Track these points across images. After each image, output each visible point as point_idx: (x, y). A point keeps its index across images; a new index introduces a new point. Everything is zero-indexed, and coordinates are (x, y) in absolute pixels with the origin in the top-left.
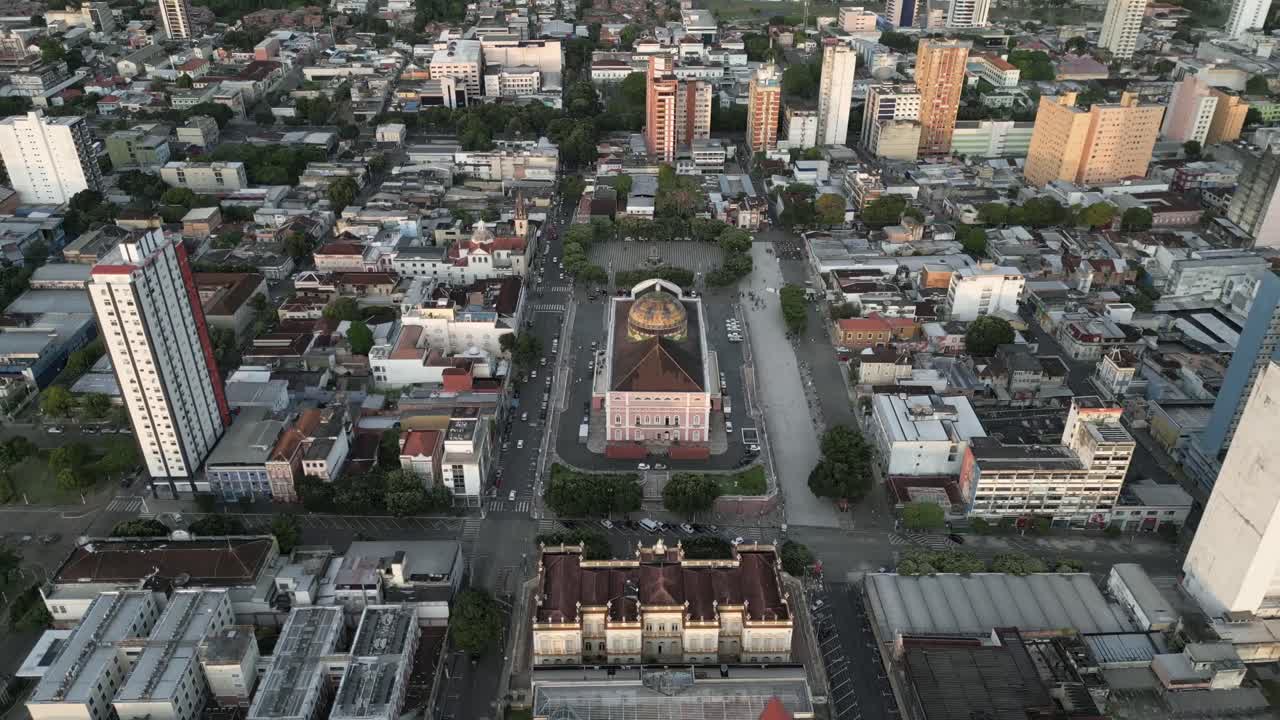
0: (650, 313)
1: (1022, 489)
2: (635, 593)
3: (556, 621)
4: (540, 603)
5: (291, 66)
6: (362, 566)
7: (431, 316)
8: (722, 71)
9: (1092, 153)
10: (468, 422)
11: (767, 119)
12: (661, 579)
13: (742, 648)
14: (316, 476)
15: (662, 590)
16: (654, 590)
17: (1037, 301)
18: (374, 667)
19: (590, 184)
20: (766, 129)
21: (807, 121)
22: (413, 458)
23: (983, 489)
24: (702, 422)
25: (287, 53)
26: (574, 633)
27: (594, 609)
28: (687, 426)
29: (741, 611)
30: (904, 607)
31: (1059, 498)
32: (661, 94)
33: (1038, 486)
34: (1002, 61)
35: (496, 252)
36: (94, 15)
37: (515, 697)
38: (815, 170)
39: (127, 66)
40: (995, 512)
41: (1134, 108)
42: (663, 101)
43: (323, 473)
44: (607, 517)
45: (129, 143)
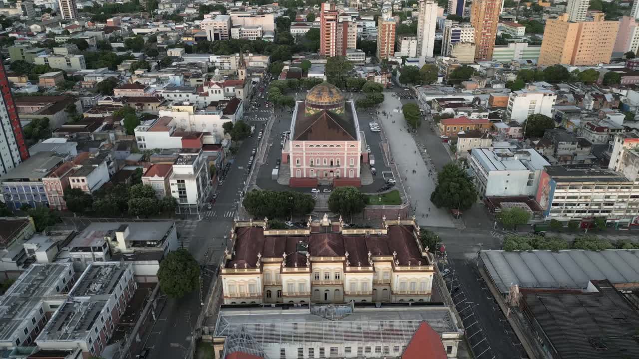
0: (319, 95)
1: (586, 197)
2: (305, 249)
3: (240, 267)
4: (229, 256)
5: (127, 30)
6: (95, 236)
7: (178, 110)
8: (362, 29)
9: (579, 49)
10: (192, 156)
11: (388, 40)
12: (326, 241)
13: (392, 293)
14: (79, 189)
15: (327, 247)
16: (321, 247)
17: (562, 115)
18: (85, 304)
19: (287, 65)
20: (388, 46)
21: (411, 42)
22: (150, 178)
23: (557, 197)
24: (356, 163)
25: (125, 24)
26: (255, 277)
27: (272, 260)
28: (345, 167)
29: (391, 261)
30: (512, 270)
31: (612, 204)
32: (328, 20)
33: (597, 195)
34: (516, 24)
35: (226, 88)
36: (23, 7)
37: (206, 332)
38: (418, 61)
39: (36, 27)
40: (566, 215)
41: (602, 21)
42: (330, 24)
43: (85, 187)
44: (289, 220)
45: (22, 50)
